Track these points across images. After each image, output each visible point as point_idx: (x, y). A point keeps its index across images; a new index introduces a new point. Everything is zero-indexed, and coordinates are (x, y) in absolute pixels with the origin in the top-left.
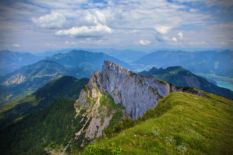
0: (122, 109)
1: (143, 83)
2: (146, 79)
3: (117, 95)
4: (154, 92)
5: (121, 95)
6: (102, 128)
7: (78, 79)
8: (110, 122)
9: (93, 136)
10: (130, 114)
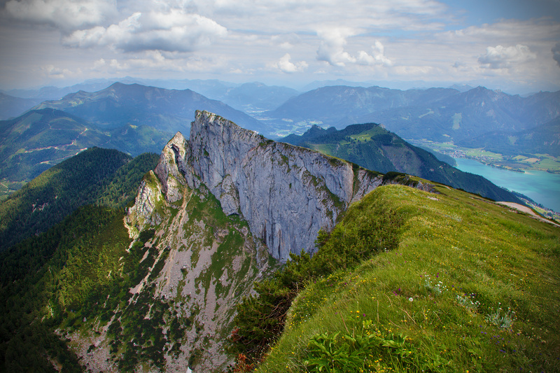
0: (241, 227)
1: (291, 163)
2: (297, 154)
3: (228, 193)
4: (316, 184)
5: (238, 192)
6: (194, 274)
7: (130, 158)
8: (214, 257)
9: (174, 294)
10: (260, 237)
